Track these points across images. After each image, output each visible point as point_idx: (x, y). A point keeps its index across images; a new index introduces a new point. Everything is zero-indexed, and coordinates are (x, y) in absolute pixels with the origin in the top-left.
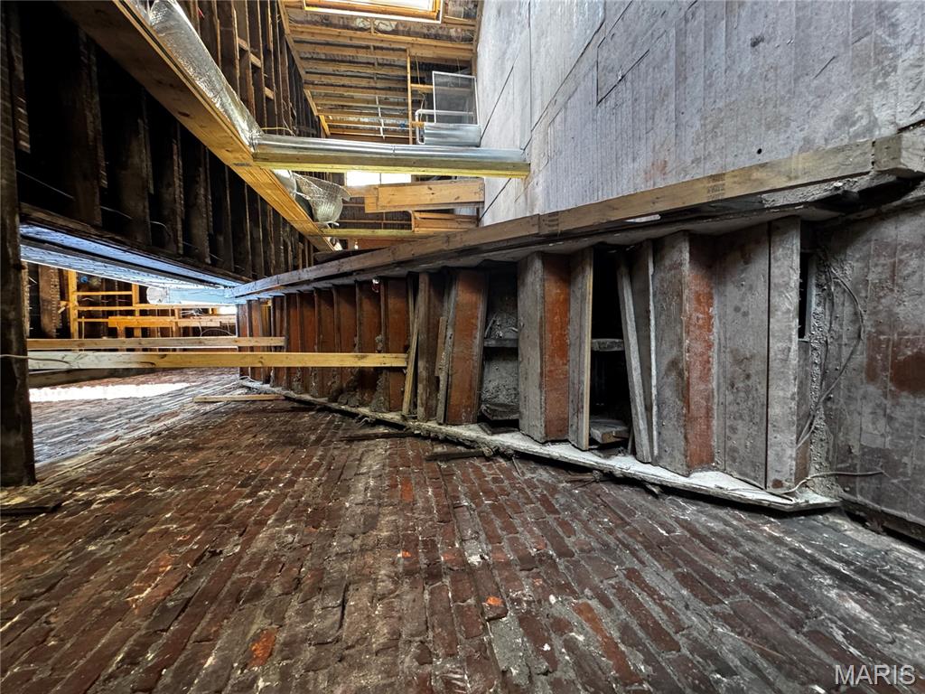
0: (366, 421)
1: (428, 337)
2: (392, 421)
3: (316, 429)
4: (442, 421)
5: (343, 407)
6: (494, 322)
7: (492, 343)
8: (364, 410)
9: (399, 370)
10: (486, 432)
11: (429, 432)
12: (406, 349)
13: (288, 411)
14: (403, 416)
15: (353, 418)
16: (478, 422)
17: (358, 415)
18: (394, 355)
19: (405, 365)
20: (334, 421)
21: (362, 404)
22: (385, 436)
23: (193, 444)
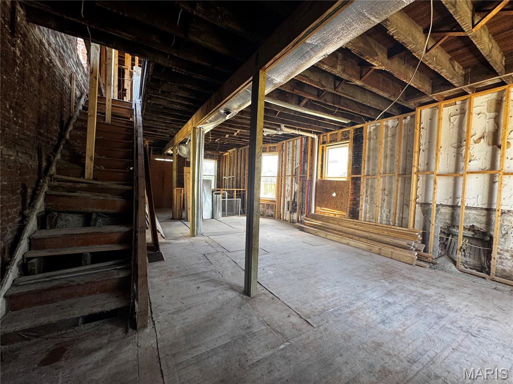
0: (51, 157)
1: (100, 189)
2: (50, 169)
3: (47, 132)
4: (48, 193)
5: (62, 146)
6: (106, 218)
7: (94, 216)
8: (59, 156)
9: (83, 175)
10: (39, 214)
11: (42, 186)
12: (95, 179)
13: (61, 118)
14: (53, 175)
15: (53, 150)
16: (45, 211)
17: (56, 153)
18: (92, 174)
19: (86, 178)
20: (52, 141)
21: (62, 156)
22: (40, 166)
23: (43, 78)
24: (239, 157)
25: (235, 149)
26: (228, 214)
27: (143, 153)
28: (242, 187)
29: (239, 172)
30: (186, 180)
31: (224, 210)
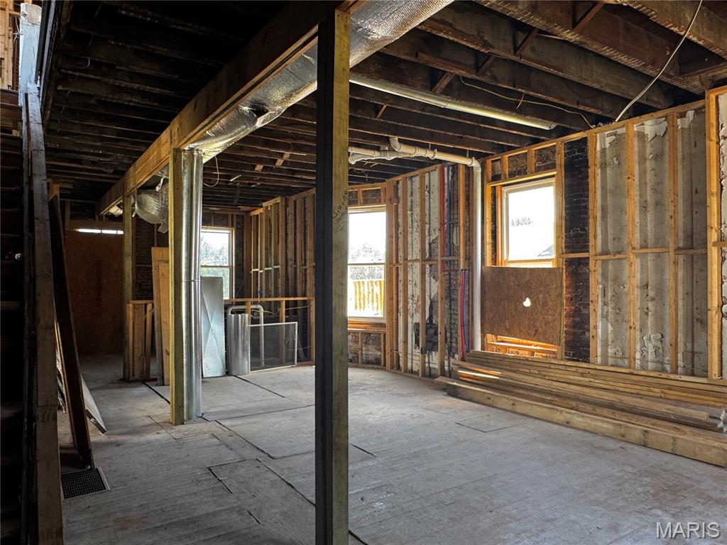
24: (290, 217)
25: (278, 200)
26: (265, 363)
27: (47, 217)
28: (299, 291)
29: (290, 255)
30: (158, 281)
31: (255, 353)
